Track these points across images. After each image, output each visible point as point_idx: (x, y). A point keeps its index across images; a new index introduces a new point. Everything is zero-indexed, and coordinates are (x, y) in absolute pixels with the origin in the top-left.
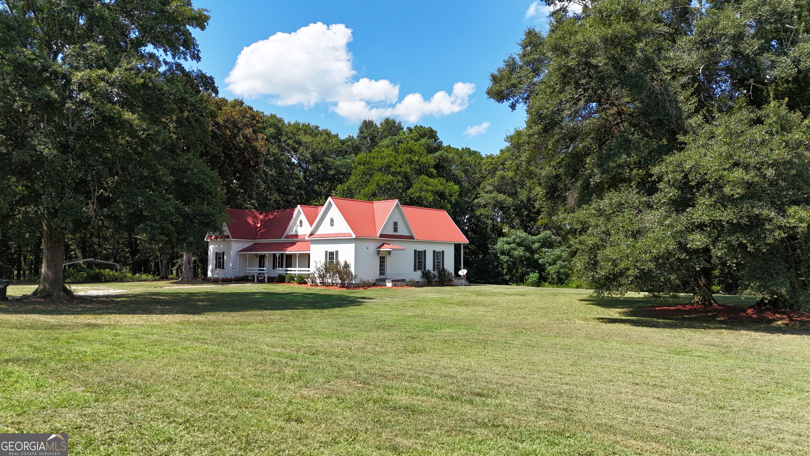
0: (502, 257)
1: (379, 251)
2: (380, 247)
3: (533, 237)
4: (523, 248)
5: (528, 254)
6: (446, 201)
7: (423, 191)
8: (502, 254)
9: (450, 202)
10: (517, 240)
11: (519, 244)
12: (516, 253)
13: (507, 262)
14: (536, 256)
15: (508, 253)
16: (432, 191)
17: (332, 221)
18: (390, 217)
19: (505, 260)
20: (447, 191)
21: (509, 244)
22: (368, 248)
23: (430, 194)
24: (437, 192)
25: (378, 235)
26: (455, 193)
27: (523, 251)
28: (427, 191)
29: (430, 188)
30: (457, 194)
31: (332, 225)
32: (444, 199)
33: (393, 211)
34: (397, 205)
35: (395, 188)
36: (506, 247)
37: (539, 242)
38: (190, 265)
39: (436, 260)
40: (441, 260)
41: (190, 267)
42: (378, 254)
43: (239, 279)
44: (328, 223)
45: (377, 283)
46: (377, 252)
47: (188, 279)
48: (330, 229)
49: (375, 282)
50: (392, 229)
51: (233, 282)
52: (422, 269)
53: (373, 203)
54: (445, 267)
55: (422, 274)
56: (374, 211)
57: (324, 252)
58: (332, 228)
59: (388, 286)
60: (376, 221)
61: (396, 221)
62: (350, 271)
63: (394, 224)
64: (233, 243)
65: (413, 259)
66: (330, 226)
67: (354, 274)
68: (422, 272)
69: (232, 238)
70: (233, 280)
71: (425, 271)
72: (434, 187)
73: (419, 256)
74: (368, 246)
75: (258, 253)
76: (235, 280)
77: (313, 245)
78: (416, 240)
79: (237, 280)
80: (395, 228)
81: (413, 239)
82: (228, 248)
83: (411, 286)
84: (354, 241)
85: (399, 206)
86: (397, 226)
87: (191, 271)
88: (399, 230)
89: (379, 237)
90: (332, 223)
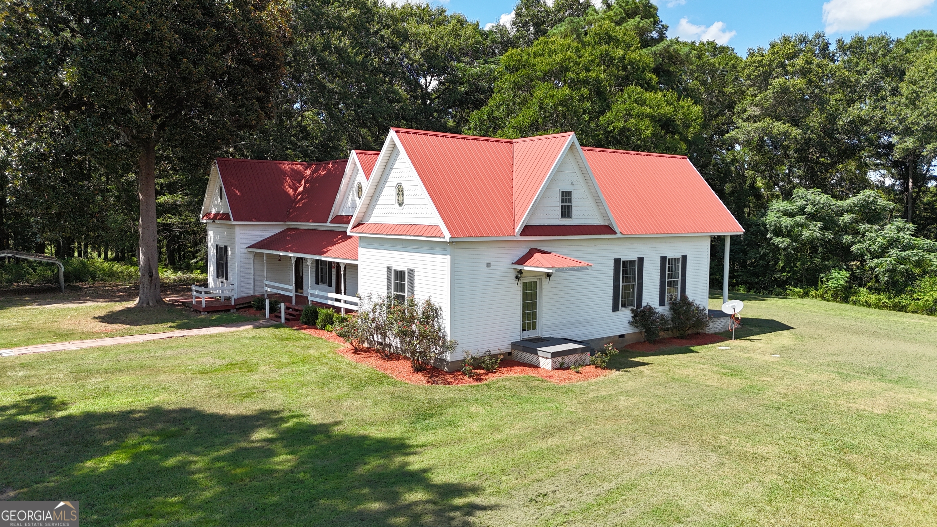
0: (777, 240)
1: (520, 272)
2: (522, 261)
3: (840, 203)
4: (819, 224)
5: (829, 235)
6: (677, 137)
7: (631, 116)
8: (778, 236)
9: (684, 138)
10: (808, 209)
11: (812, 217)
12: (806, 233)
13: (785, 249)
14: (847, 238)
15: (789, 233)
16: (652, 117)
17: (400, 191)
18: (553, 180)
19: (782, 246)
20: (680, 116)
21: (792, 215)
22: (489, 265)
23: (647, 122)
24: (659, 120)
25: (518, 228)
26: (695, 121)
27: (820, 229)
28: (641, 116)
29: (647, 110)
30: (698, 121)
31: (400, 205)
32: (673, 133)
33: (562, 163)
34: (572, 147)
35: (576, 112)
36: (786, 221)
37: (851, 212)
38: (151, 276)
39: (667, 280)
40: (680, 279)
41: (151, 280)
42: (517, 278)
43: (246, 305)
44: (391, 197)
45: (514, 352)
46: (514, 274)
47: (148, 304)
48: (397, 212)
49: (510, 350)
50: (558, 210)
51: (232, 311)
52: (632, 305)
53: (512, 143)
54: (687, 293)
55: (633, 315)
56: (512, 165)
57: (386, 269)
58: (401, 212)
59: (542, 366)
60: (516, 188)
61: (567, 189)
62: (440, 330)
63: (562, 196)
64: (237, 229)
65: (612, 281)
66: (397, 205)
67: (449, 335)
68: (632, 311)
69: (234, 220)
70: (234, 307)
71: (639, 310)
72: (653, 109)
73: (627, 274)
74: (488, 261)
75: (281, 254)
76: (238, 307)
77: (363, 249)
78: (619, 235)
79: (242, 306)
80: (565, 206)
81: (614, 232)
82: (232, 238)
83: (604, 369)
84: (449, 249)
85: (575, 150)
86: (570, 201)
87: (153, 287)
88: (575, 211)
89: (521, 235)
90: (401, 198)
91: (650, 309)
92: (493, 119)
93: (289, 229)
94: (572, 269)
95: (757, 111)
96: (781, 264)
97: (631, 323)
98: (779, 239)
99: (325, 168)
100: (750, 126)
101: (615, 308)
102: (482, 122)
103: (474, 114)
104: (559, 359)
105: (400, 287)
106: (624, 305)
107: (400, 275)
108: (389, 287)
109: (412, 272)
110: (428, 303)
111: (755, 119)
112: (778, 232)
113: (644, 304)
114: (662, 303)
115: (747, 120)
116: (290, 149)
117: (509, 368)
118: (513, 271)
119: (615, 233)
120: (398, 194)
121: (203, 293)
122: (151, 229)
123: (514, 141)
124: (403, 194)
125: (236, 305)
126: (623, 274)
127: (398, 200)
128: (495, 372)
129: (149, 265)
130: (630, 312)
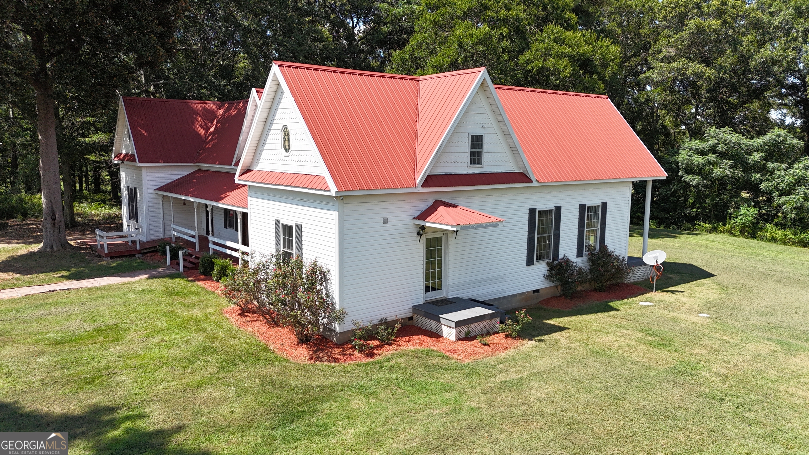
0: (688, 178)
1: (423, 228)
2: (424, 216)
3: (750, 142)
4: (730, 162)
5: (738, 173)
6: (595, 76)
7: (550, 55)
8: (689, 174)
9: (602, 78)
10: (719, 148)
11: (723, 155)
12: (717, 172)
13: (696, 186)
14: (756, 176)
15: (700, 171)
16: (571, 57)
17: (286, 135)
18: (460, 123)
19: (693, 183)
20: (598, 55)
21: (703, 153)
22: (385, 221)
23: (566, 62)
24: (578, 60)
25: (420, 179)
26: (613, 60)
27: (731, 167)
28: (560, 56)
29: (566, 49)
30: (617, 61)
31: (287, 150)
32: (591, 73)
33: (472, 103)
34: (483, 85)
35: (495, 51)
36: (698, 160)
37: (762, 151)
38: (54, 220)
39: (585, 229)
40: (599, 227)
41: (54, 224)
42: (419, 234)
43: (153, 249)
44: (277, 142)
45: (416, 317)
46: (416, 230)
47: (52, 248)
48: (284, 158)
49: (411, 315)
50: (467, 157)
51: (137, 256)
52: (548, 257)
53: (418, 81)
54: (607, 243)
55: (548, 268)
56: (417, 105)
57: (274, 223)
58: (288, 158)
59: (445, 335)
60: (420, 131)
61: (478, 132)
62: (328, 295)
63: (472, 140)
64: (144, 171)
65: (527, 233)
66: (283, 150)
67: (338, 302)
68: (548, 264)
69: (139, 162)
70: (139, 252)
71: (555, 263)
72: (572, 48)
73: (543, 225)
74: (385, 216)
75: (183, 198)
76: (145, 251)
77: (252, 199)
78: (535, 184)
79: (148, 250)
80: (475, 152)
81: (529, 180)
82: (139, 179)
83: (515, 338)
84: (337, 204)
85: (487, 89)
86: (480, 146)
87: (57, 231)
88: (486, 157)
89: (423, 186)
90: (287, 142)
91: (567, 261)
92: (415, 59)
93: (199, 171)
94: (480, 226)
95: (672, 52)
96: (691, 200)
97: (547, 277)
98: (691, 177)
99: (236, 108)
100: (665, 67)
101: (530, 262)
102: (404, 61)
103: (396, 54)
104: (464, 329)
105: (288, 244)
106: (539, 258)
107: (287, 230)
108: (277, 243)
109: (299, 227)
110: (315, 263)
111: (670, 60)
112: (689, 170)
113: (561, 256)
114: (580, 254)
115: (662, 60)
116: (205, 88)
117: (407, 338)
118: (415, 226)
119: (531, 181)
120: (284, 139)
121: (105, 238)
122: (52, 171)
123: (421, 78)
124: (289, 139)
125: (141, 250)
126: (539, 225)
127: (285, 145)
128: (391, 345)
129: (52, 208)
130: (546, 266)
